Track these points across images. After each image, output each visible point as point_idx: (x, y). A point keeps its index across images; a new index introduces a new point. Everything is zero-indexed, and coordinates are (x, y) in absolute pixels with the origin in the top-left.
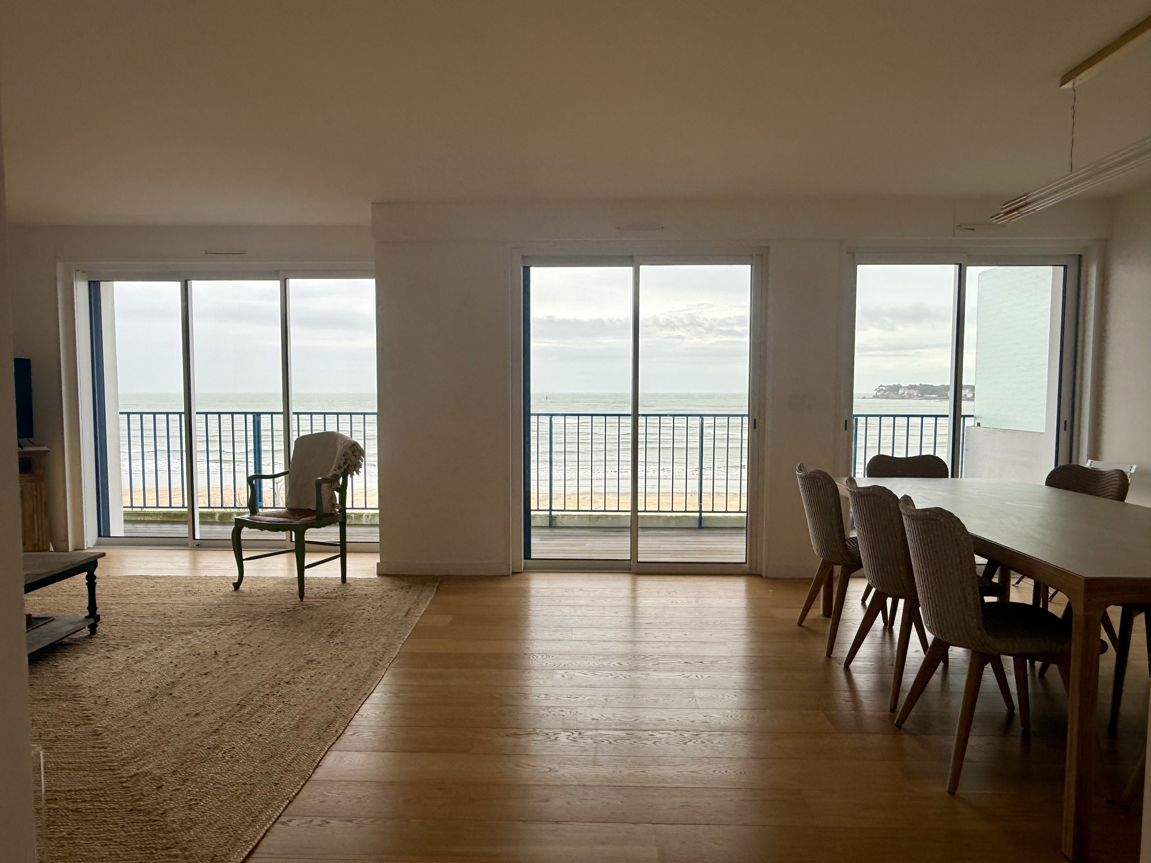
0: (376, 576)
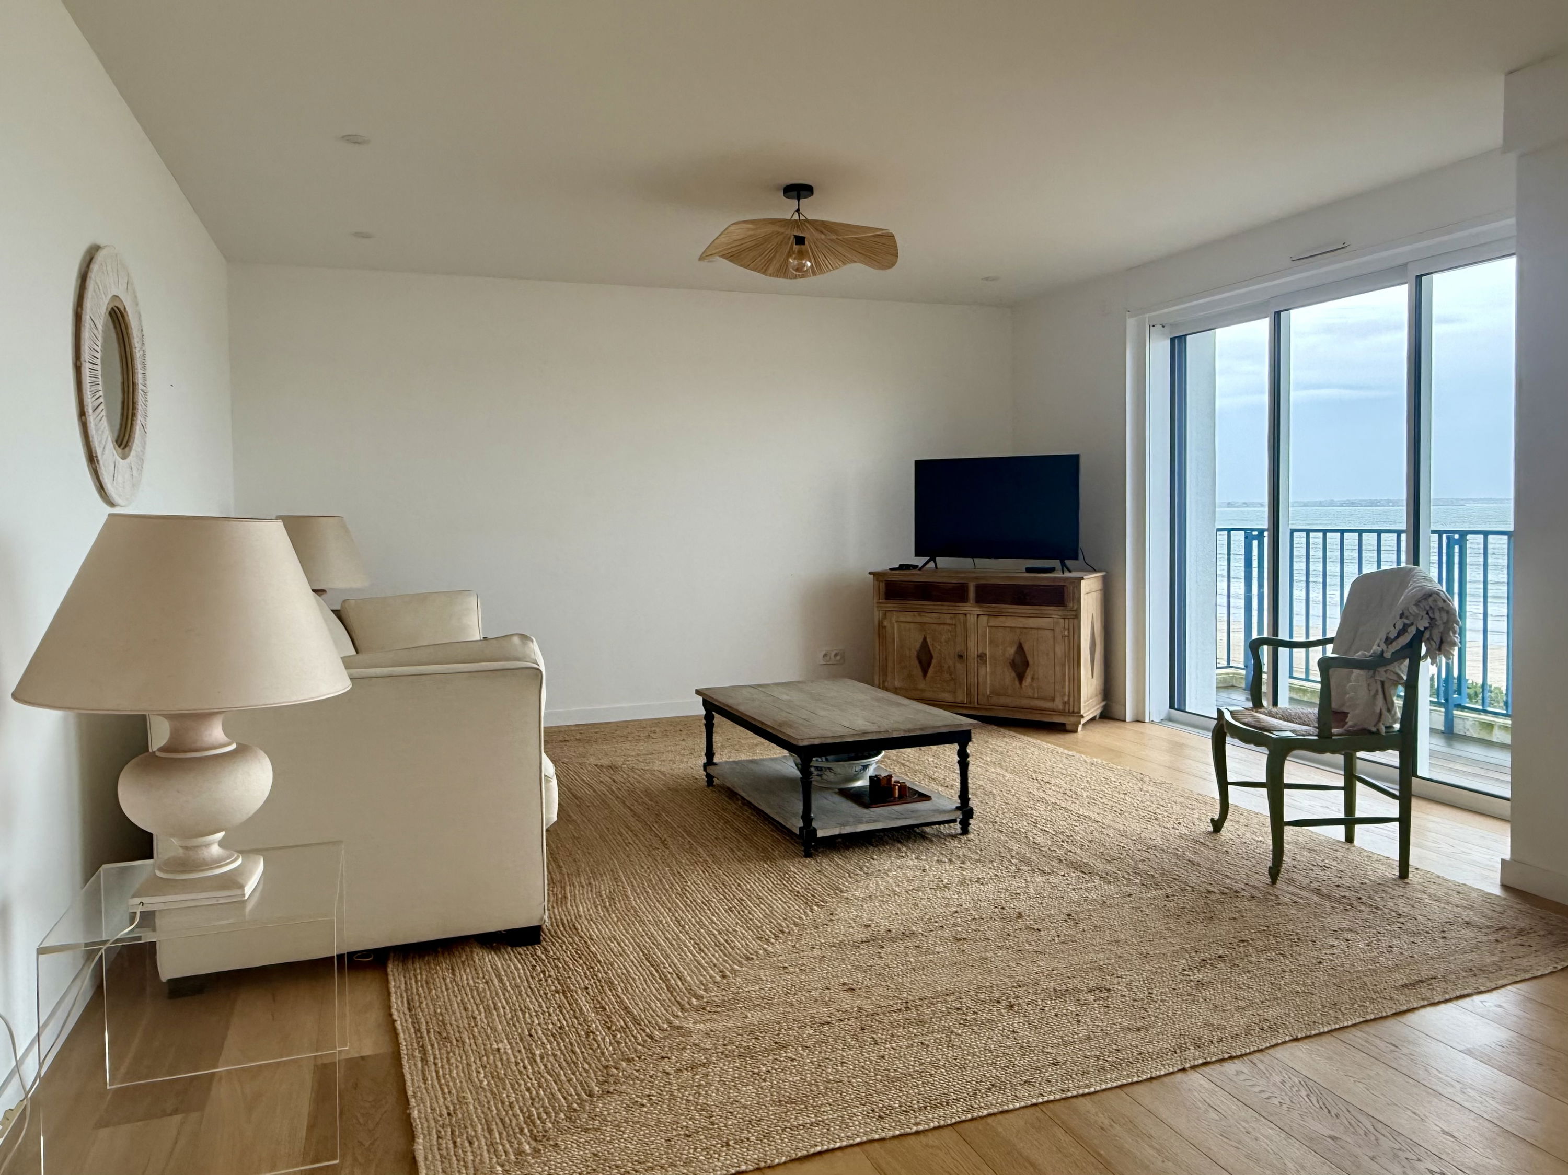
0: (1497, 891)
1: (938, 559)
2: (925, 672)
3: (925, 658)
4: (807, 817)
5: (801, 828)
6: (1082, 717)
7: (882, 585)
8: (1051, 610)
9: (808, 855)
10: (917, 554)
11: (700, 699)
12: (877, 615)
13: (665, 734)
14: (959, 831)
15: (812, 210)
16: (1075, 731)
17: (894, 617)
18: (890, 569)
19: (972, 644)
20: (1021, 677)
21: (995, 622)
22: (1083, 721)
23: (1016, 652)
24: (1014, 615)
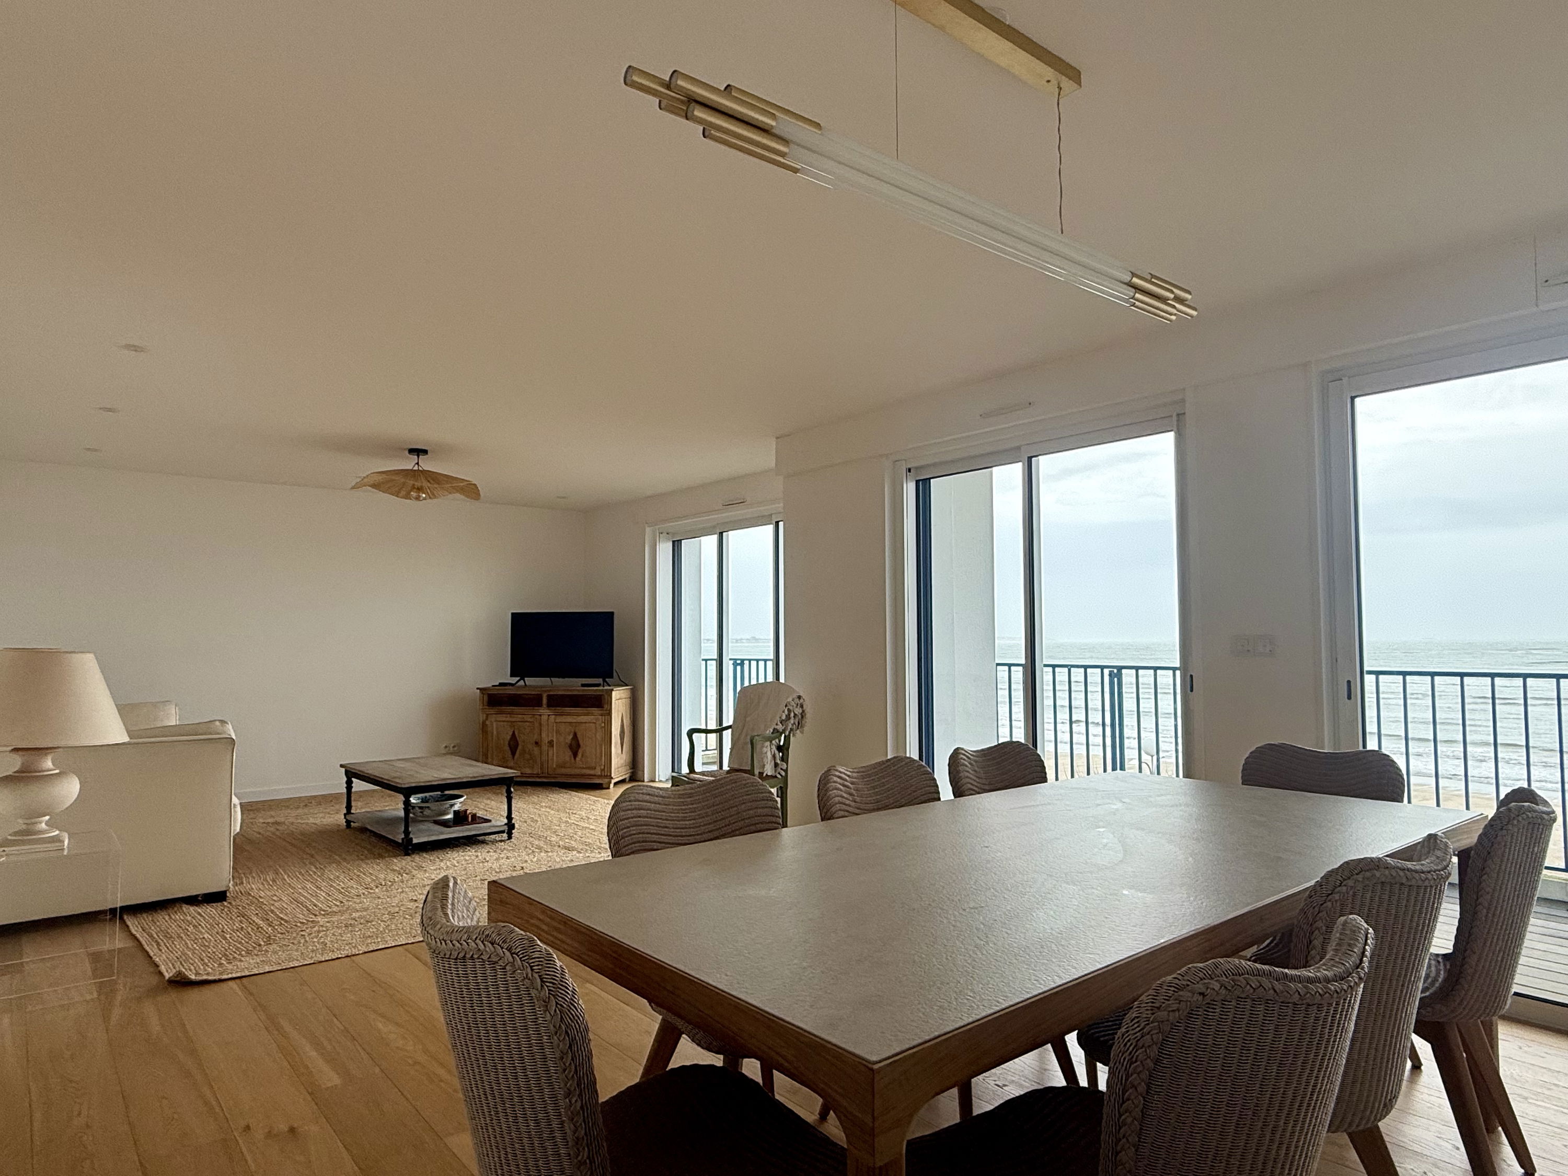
1: (526, 679)
2: (513, 754)
3: (514, 745)
4: (407, 832)
5: (403, 839)
6: (612, 778)
7: (486, 697)
8: (595, 710)
9: (407, 854)
10: (512, 675)
11: (343, 770)
12: (482, 717)
13: (320, 804)
14: (507, 838)
15: (427, 464)
16: (608, 788)
17: (493, 718)
18: (493, 686)
19: (544, 735)
20: (575, 755)
21: (559, 719)
22: (613, 781)
23: (573, 739)
24: (569, 714)
